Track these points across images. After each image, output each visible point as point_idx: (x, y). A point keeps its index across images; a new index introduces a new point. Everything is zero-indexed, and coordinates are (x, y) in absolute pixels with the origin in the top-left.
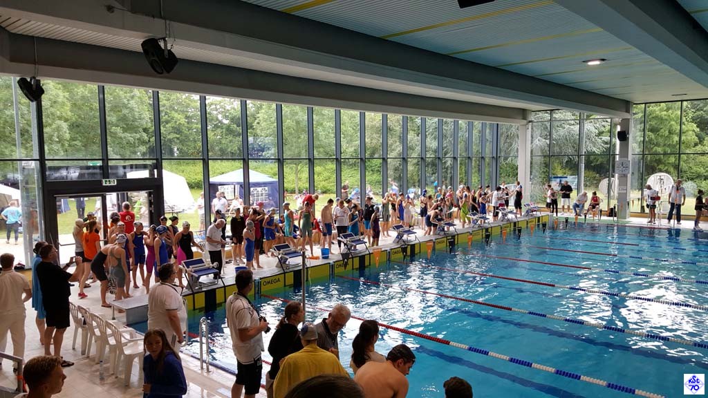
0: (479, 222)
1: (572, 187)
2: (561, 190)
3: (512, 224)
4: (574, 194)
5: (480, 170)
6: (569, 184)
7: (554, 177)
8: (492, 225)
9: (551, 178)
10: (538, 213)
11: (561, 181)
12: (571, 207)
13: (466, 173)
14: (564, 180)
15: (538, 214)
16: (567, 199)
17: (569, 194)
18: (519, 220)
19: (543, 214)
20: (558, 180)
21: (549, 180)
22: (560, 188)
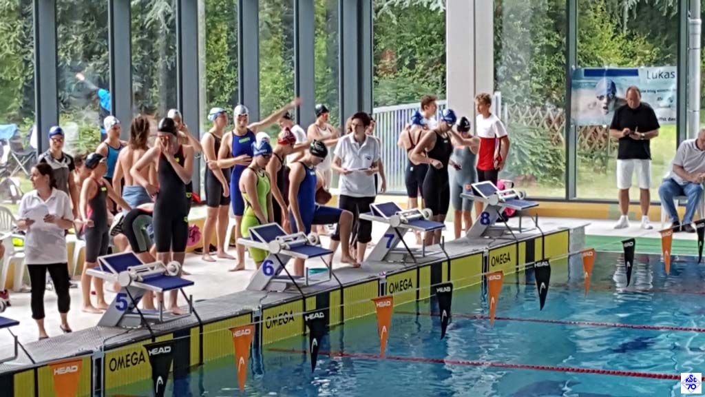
0: (290, 267)
1: (659, 113)
2: (616, 125)
3: (426, 272)
4: (663, 143)
5: (290, 44)
6: (644, 99)
7: (589, 73)
8: (344, 279)
9: (576, 74)
10: (528, 223)
11: (613, 88)
12: (655, 196)
13: (232, 53)
14: (624, 82)
15: (528, 227)
16: (637, 163)
17: (646, 143)
18: (452, 252)
19: (547, 225)
20: (603, 83)
21: (570, 85)
22: (609, 119)
